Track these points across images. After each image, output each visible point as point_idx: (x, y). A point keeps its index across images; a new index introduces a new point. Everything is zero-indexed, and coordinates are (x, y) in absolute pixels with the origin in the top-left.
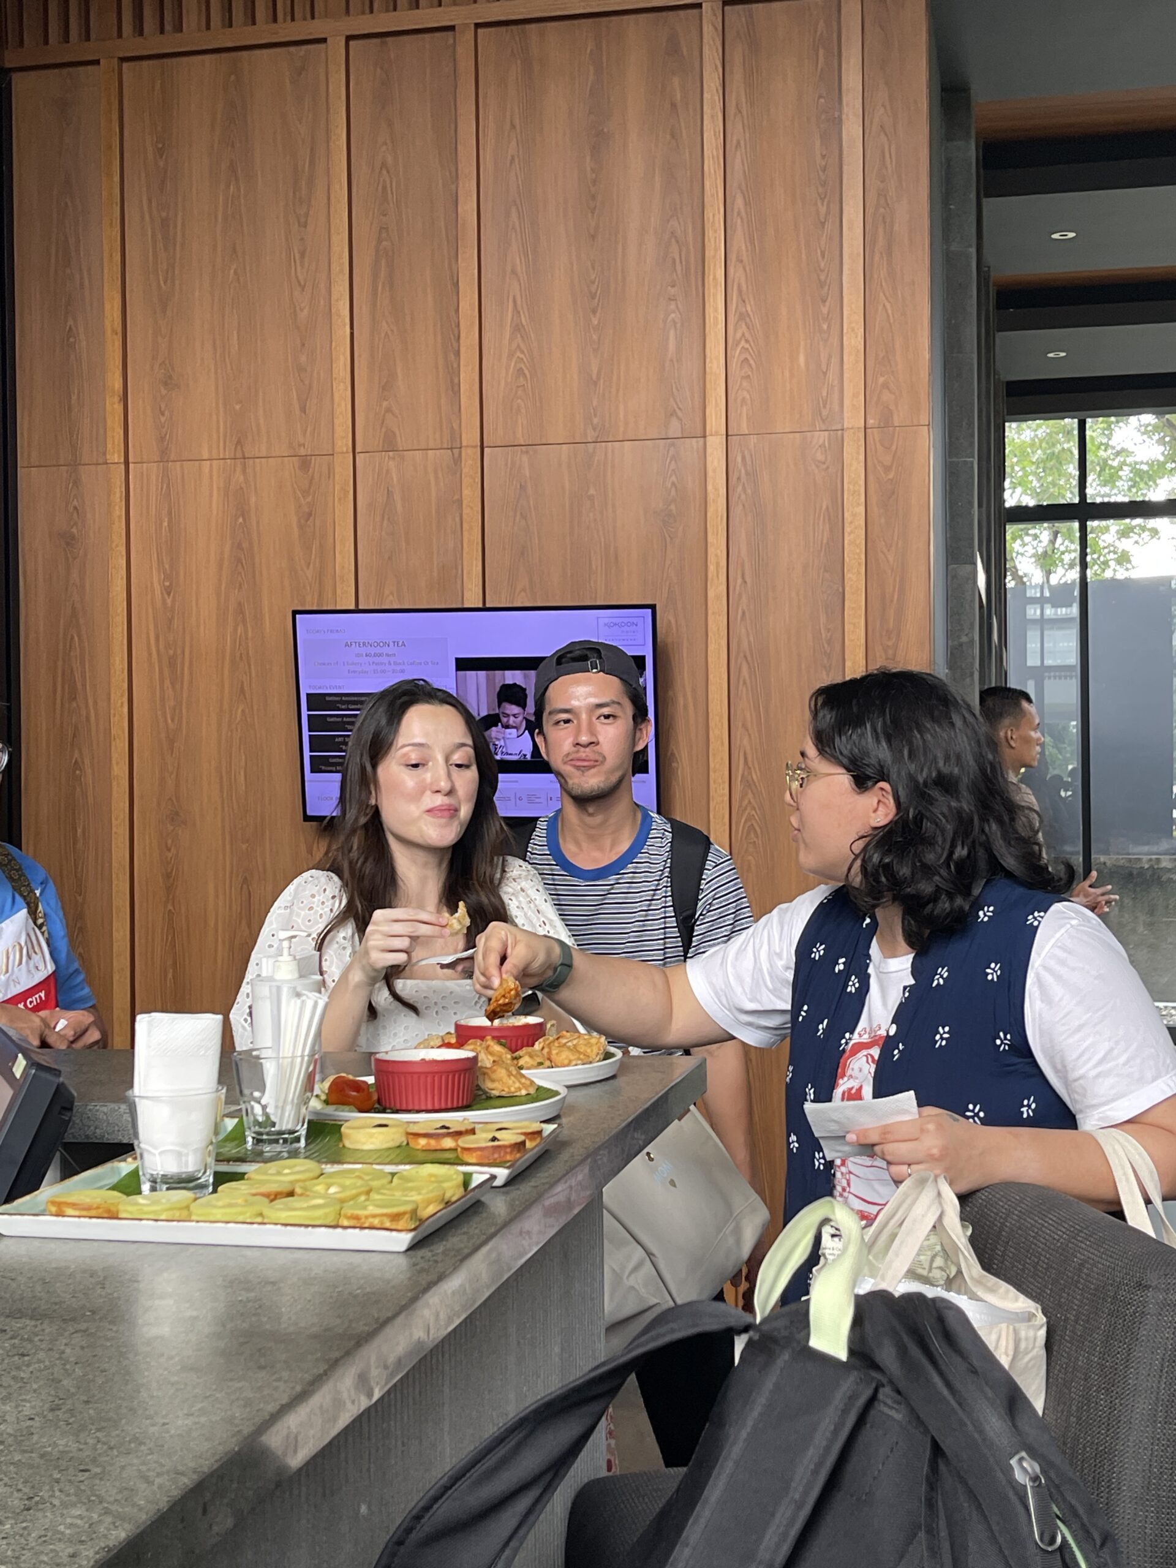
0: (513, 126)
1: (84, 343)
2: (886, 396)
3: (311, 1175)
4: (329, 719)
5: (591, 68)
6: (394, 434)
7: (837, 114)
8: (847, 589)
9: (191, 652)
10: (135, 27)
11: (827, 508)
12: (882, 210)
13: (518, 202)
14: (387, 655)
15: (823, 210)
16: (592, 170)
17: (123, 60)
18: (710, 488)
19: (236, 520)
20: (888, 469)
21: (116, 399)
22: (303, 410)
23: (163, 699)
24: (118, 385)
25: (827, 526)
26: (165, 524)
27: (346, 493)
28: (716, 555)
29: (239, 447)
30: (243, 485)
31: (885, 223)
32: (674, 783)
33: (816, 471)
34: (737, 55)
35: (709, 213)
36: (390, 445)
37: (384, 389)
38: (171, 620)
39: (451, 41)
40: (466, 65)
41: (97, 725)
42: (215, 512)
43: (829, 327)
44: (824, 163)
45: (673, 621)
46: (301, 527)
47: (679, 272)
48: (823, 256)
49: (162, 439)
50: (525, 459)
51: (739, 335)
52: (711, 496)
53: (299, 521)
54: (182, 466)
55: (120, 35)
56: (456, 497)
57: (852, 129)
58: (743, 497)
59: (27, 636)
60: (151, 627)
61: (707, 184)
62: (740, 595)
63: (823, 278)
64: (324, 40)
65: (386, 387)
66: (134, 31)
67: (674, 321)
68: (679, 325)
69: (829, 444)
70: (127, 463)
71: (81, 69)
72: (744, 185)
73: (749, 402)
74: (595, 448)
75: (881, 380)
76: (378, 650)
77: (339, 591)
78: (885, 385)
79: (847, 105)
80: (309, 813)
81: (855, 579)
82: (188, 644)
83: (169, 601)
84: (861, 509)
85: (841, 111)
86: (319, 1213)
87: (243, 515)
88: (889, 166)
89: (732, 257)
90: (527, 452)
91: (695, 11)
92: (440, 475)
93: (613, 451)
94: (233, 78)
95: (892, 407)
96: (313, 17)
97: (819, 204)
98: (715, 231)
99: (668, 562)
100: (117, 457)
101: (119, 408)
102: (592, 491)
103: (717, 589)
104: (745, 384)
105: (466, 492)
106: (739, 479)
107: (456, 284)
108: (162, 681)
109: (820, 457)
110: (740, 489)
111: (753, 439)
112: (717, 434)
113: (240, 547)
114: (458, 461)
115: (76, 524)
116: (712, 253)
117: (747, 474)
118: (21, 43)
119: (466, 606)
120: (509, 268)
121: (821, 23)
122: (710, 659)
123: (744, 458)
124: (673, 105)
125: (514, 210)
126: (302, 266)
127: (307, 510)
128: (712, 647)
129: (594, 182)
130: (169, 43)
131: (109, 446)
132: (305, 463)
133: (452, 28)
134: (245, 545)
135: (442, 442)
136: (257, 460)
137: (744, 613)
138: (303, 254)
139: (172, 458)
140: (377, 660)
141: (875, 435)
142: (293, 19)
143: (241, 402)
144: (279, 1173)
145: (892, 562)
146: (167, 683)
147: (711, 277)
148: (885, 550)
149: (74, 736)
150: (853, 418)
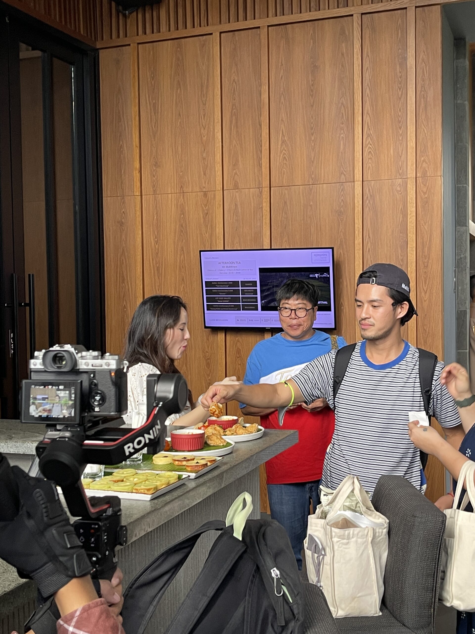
0: (282, 65)
1: (126, 151)
2: (424, 165)
3: (132, 474)
4: (213, 291)
5: (312, 41)
6: (238, 182)
7: (405, 56)
8: (408, 240)
9: (165, 266)
10: (143, 31)
11: (401, 209)
12: (423, 93)
13: (284, 94)
14: (234, 267)
15: (400, 93)
16: (312, 81)
17: (139, 44)
18: (356, 201)
19: (181, 216)
20: (425, 193)
21: (137, 172)
22: (205, 174)
23: (155, 283)
24: (138, 166)
25: (401, 216)
26: (155, 218)
27: (220, 205)
28: (358, 227)
29: (182, 189)
30: (183, 203)
31: (424, 98)
32: (342, 315)
33: (397, 194)
34: (367, 33)
35: (356, 96)
36: (236, 187)
37: (234, 165)
38: (157, 253)
39: (259, 32)
40: (264, 41)
41: (132, 291)
42: (173, 213)
43: (402, 139)
44: (400, 75)
45: (342, 253)
46: (204, 218)
47: (344, 118)
48: (400, 111)
49: (154, 186)
50: (286, 192)
51: (368, 142)
52: (356, 205)
53: (203, 216)
54: (161, 196)
55: (138, 35)
56: (261, 206)
57: (411, 61)
58: (369, 205)
59: (107, 260)
60: (151, 255)
61: (355, 84)
62: (368, 243)
63: (400, 119)
64: (211, 34)
65: (235, 165)
66: (143, 33)
67: (343, 138)
68: (344, 139)
69: (402, 183)
70: (141, 195)
71: (124, 48)
72: (369, 84)
73: (371, 168)
74: (312, 187)
75: (422, 159)
76: (231, 265)
77: (217, 243)
78: (424, 161)
79: (409, 52)
80: (206, 325)
81: (412, 236)
82: (163, 262)
83: (157, 246)
84: (414, 209)
85: (407, 54)
86: (127, 487)
87: (183, 214)
88: (426, 75)
89: (365, 112)
90: (287, 189)
91: (351, 17)
92: (255, 197)
93: (319, 188)
94: (179, 49)
95: (427, 169)
96: (208, 25)
97: (399, 90)
98: (358, 103)
99: (340, 230)
100: (138, 193)
101: (138, 175)
102: (311, 203)
103: (358, 240)
104: (370, 161)
105: (264, 204)
106: (367, 198)
107: (260, 125)
108: (154, 276)
109: (399, 189)
110: (368, 202)
111: (373, 182)
112: (358, 181)
113: (182, 226)
114: (261, 193)
115: (124, 218)
116: (357, 111)
117: (371, 196)
118: (103, 39)
119: (264, 248)
120: (281, 119)
121: (400, 20)
122: (356, 267)
123: (369, 190)
124: (343, 54)
125: (282, 96)
126: (204, 120)
127: (206, 212)
128: (356, 263)
129: (312, 85)
130: (155, 37)
131: (135, 189)
132: (205, 194)
133: (259, 27)
134: (184, 225)
135: (256, 185)
136: (188, 194)
137: (369, 249)
138: (204, 115)
139: (157, 193)
140: (230, 269)
141: (419, 180)
142: (200, 26)
143: (182, 172)
144: (123, 473)
145: (426, 229)
146: (156, 277)
147: (357, 120)
148: (424, 224)
149: (124, 296)
150: (411, 173)
